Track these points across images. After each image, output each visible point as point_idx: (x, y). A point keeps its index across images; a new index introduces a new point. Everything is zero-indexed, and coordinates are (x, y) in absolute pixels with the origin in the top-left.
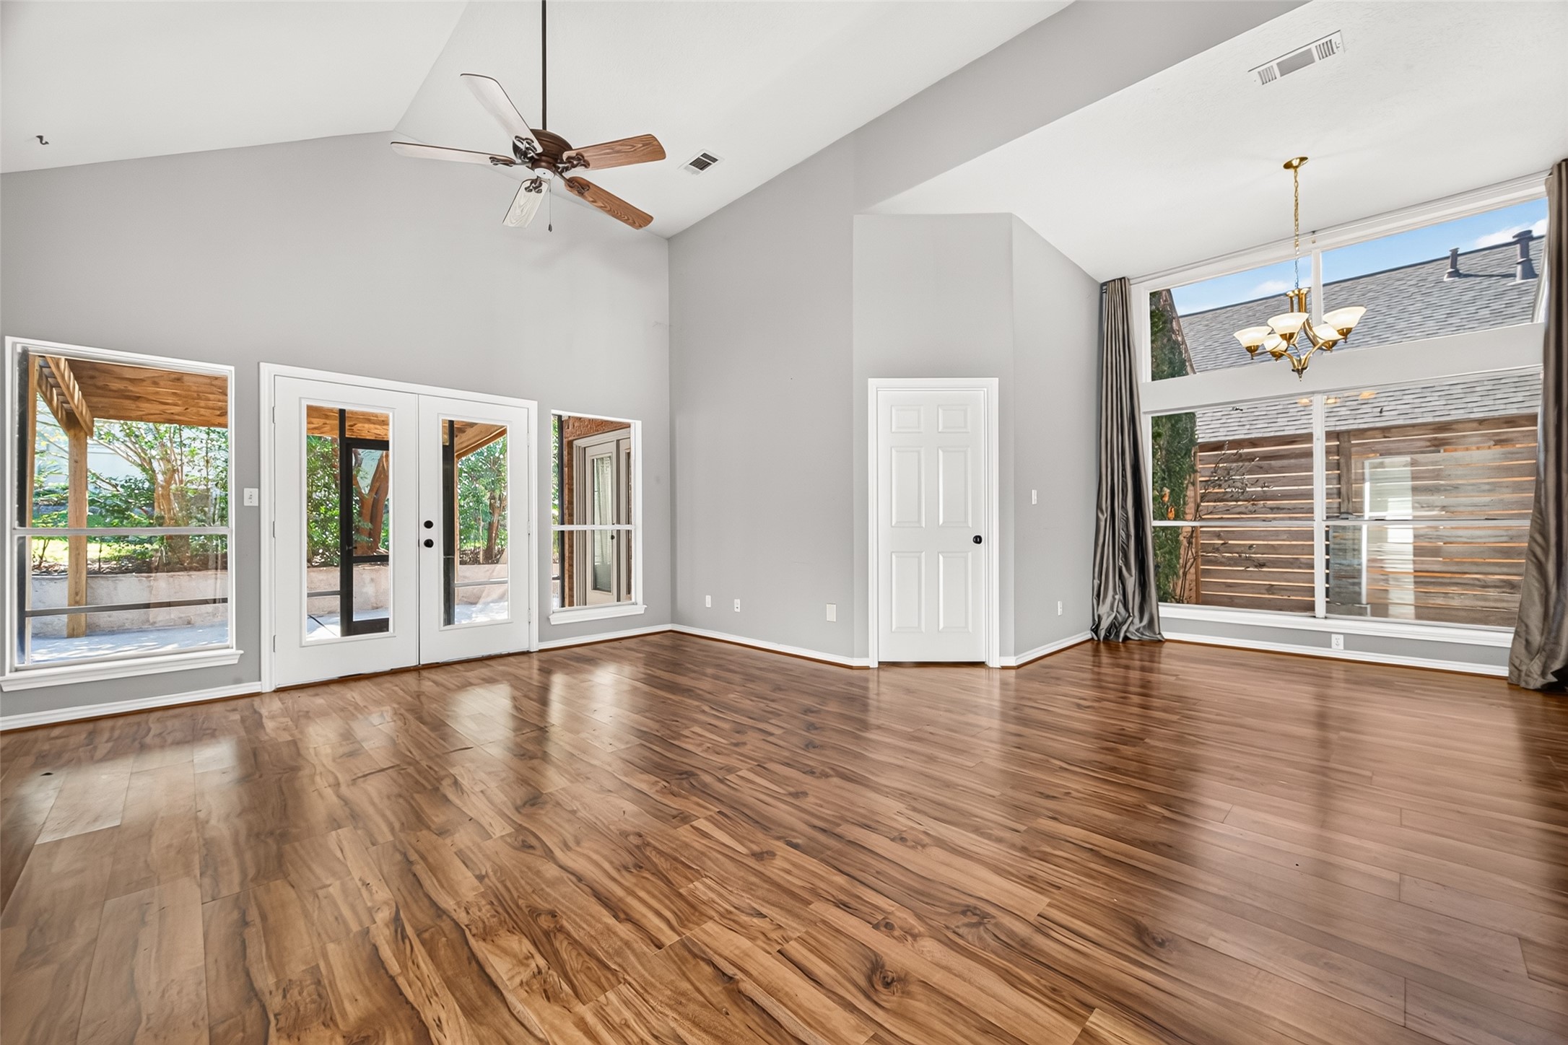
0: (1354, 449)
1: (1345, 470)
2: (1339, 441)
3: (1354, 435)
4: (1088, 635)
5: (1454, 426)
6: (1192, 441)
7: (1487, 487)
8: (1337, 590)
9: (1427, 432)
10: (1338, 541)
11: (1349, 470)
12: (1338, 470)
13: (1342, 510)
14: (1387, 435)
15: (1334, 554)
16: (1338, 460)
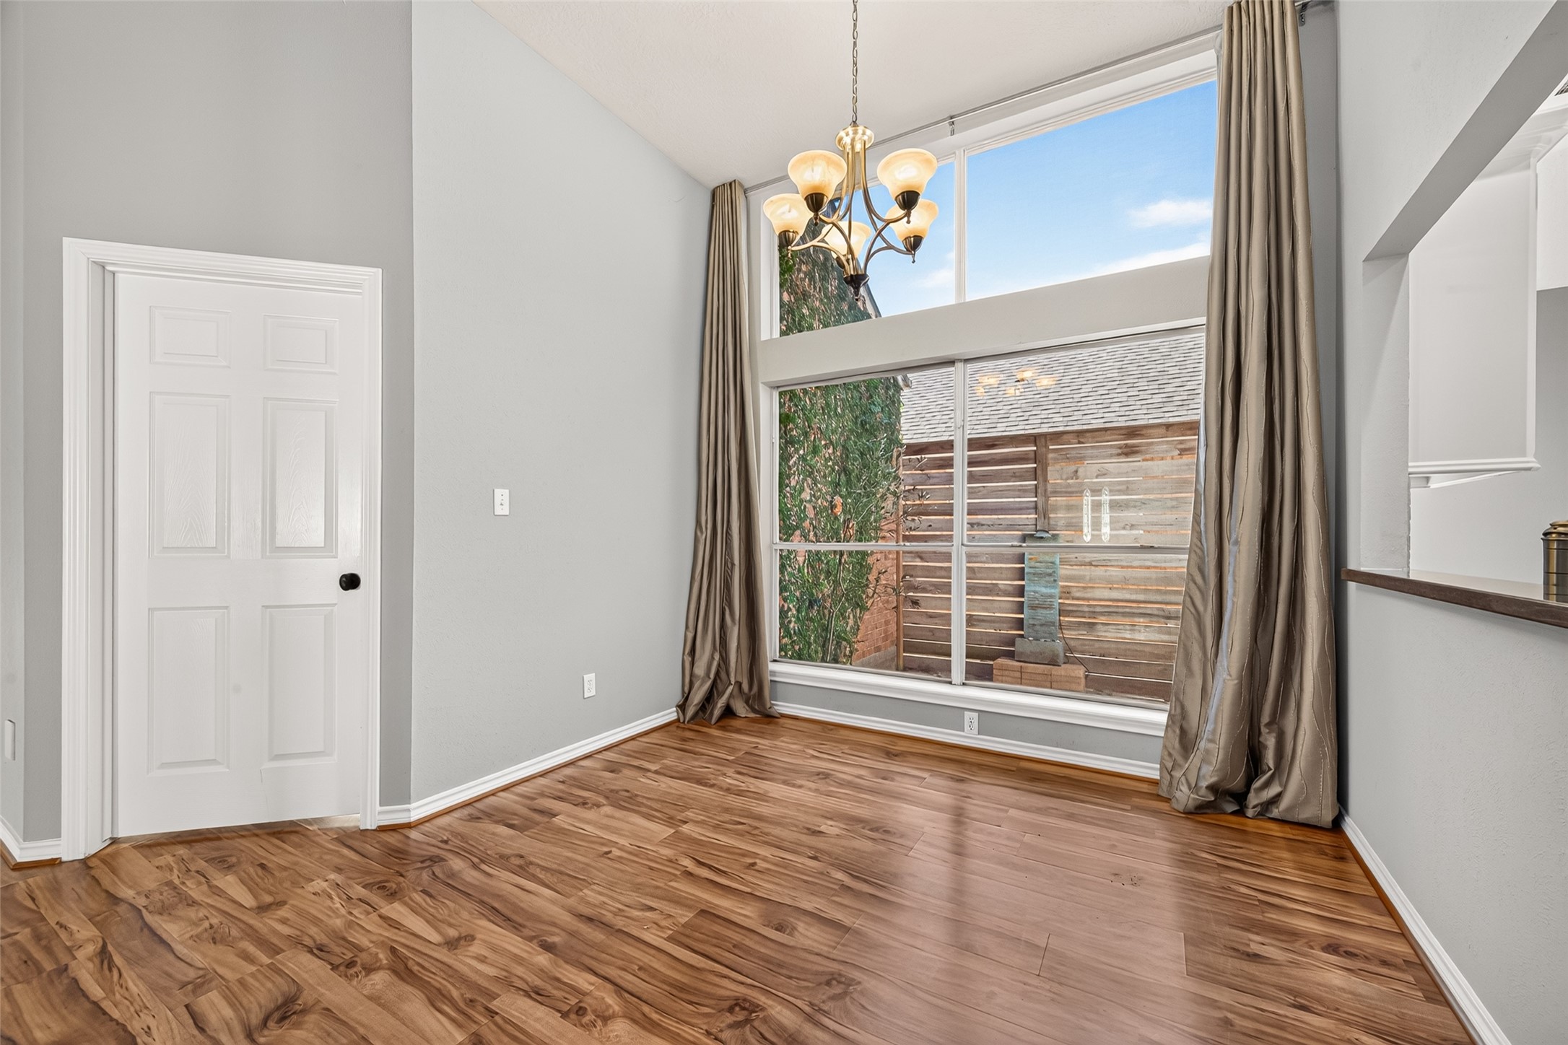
0: (1051, 455)
1: (1041, 479)
2: (1036, 446)
3: (1051, 439)
4: (670, 715)
5: (1144, 432)
6: (894, 441)
7: (1170, 504)
8: (1031, 622)
9: (1116, 437)
10: (1033, 564)
11: (1046, 480)
12: (1036, 480)
13: (1038, 528)
14: (1082, 440)
15: (1029, 580)
16: (1035, 468)
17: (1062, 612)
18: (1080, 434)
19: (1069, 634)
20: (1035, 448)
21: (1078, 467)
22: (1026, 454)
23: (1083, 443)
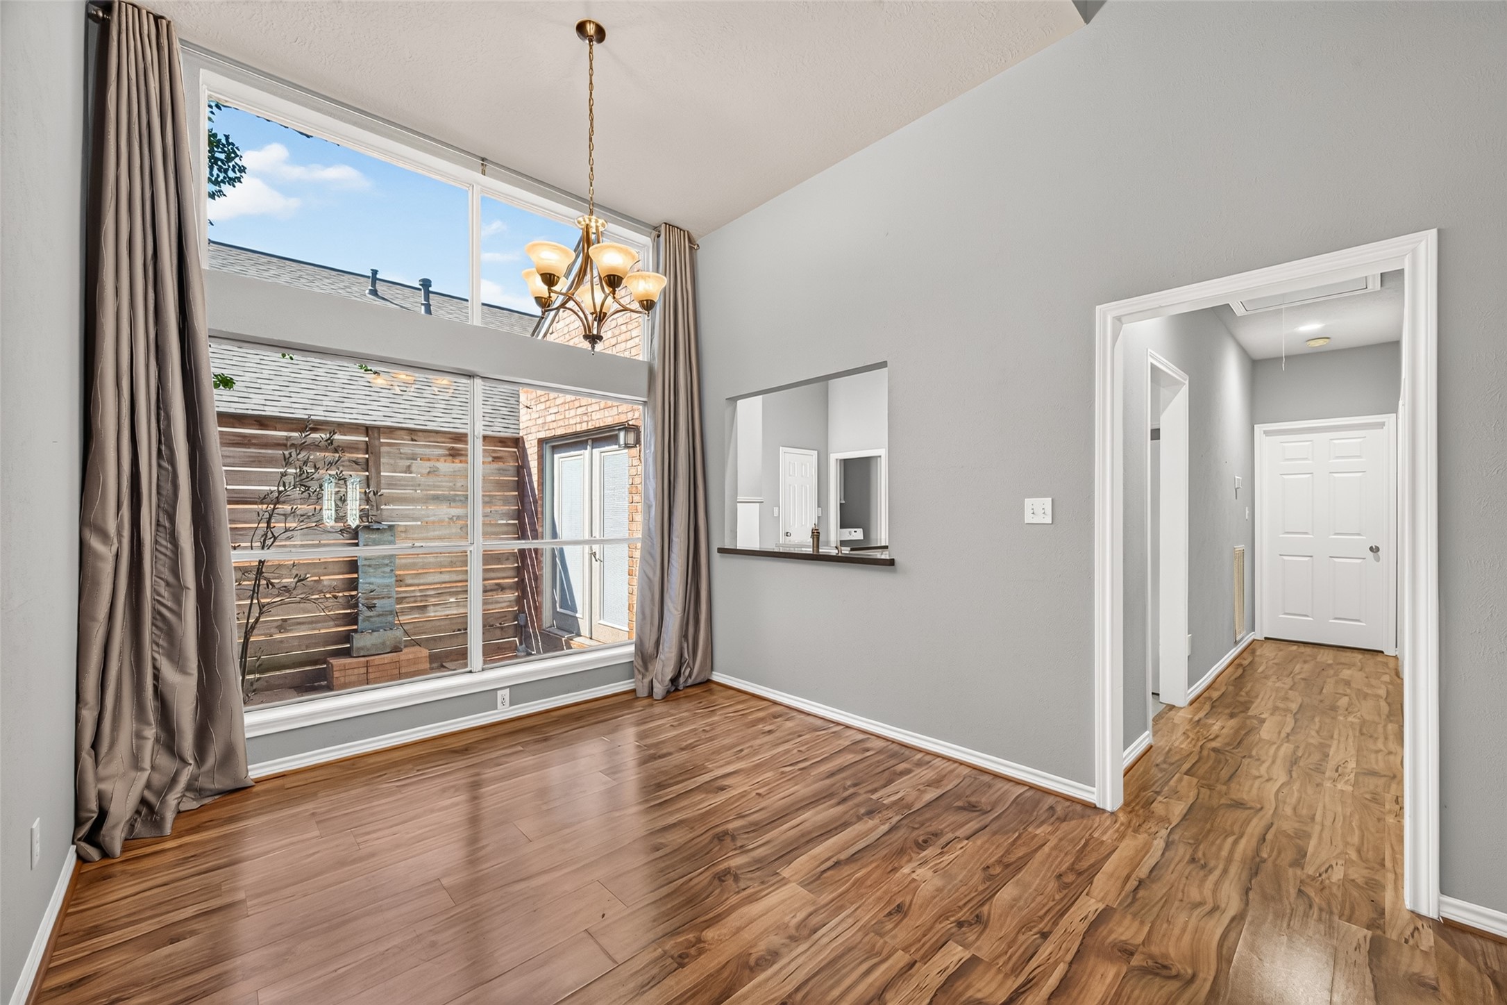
0: (384, 449)
1: (372, 470)
2: (367, 436)
3: (385, 433)
8: (368, 615)
9: (443, 440)
11: (379, 473)
12: (367, 471)
14: (415, 438)
15: (364, 573)
16: (367, 459)
17: (400, 600)
18: (411, 431)
19: (404, 619)
20: (367, 439)
21: (412, 463)
22: (357, 444)
23: (416, 441)
